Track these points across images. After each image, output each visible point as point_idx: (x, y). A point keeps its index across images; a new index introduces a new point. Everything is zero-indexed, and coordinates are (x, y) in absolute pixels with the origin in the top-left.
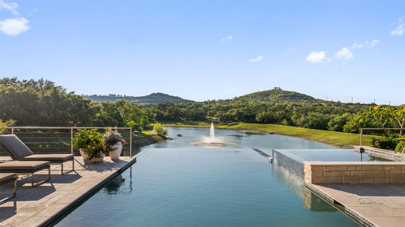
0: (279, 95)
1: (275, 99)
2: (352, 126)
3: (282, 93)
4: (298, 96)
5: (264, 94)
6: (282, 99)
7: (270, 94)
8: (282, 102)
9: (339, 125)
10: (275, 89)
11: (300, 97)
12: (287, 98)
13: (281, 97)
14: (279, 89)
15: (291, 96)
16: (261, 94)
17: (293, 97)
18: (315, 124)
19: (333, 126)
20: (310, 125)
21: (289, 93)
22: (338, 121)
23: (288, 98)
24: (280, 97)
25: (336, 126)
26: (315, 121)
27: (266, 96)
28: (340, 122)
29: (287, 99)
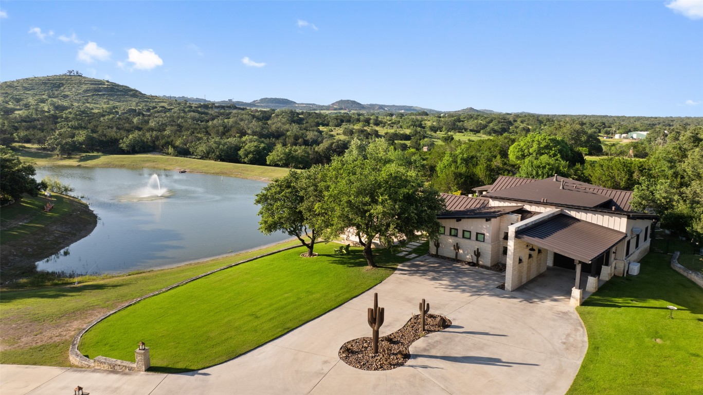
0: (85, 87)
1: (77, 95)
2: (278, 158)
3: (87, 84)
4: (118, 90)
5: (51, 83)
6: (93, 95)
7: (63, 85)
8: (94, 101)
9: (253, 154)
10: (69, 74)
11: (123, 92)
12: (100, 93)
13: (89, 90)
14: (77, 73)
15: (106, 89)
16: (43, 83)
17: (111, 91)
18: (223, 154)
19: (246, 155)
20: (218, 156)
21: (101, 84)
22: (252, 150)
23: (104, 95)
24: (86, 91)
25: (250, 156)
26: (222, 151)
27: (57, 87)
28: (254, 151)
29: (101, 95)
